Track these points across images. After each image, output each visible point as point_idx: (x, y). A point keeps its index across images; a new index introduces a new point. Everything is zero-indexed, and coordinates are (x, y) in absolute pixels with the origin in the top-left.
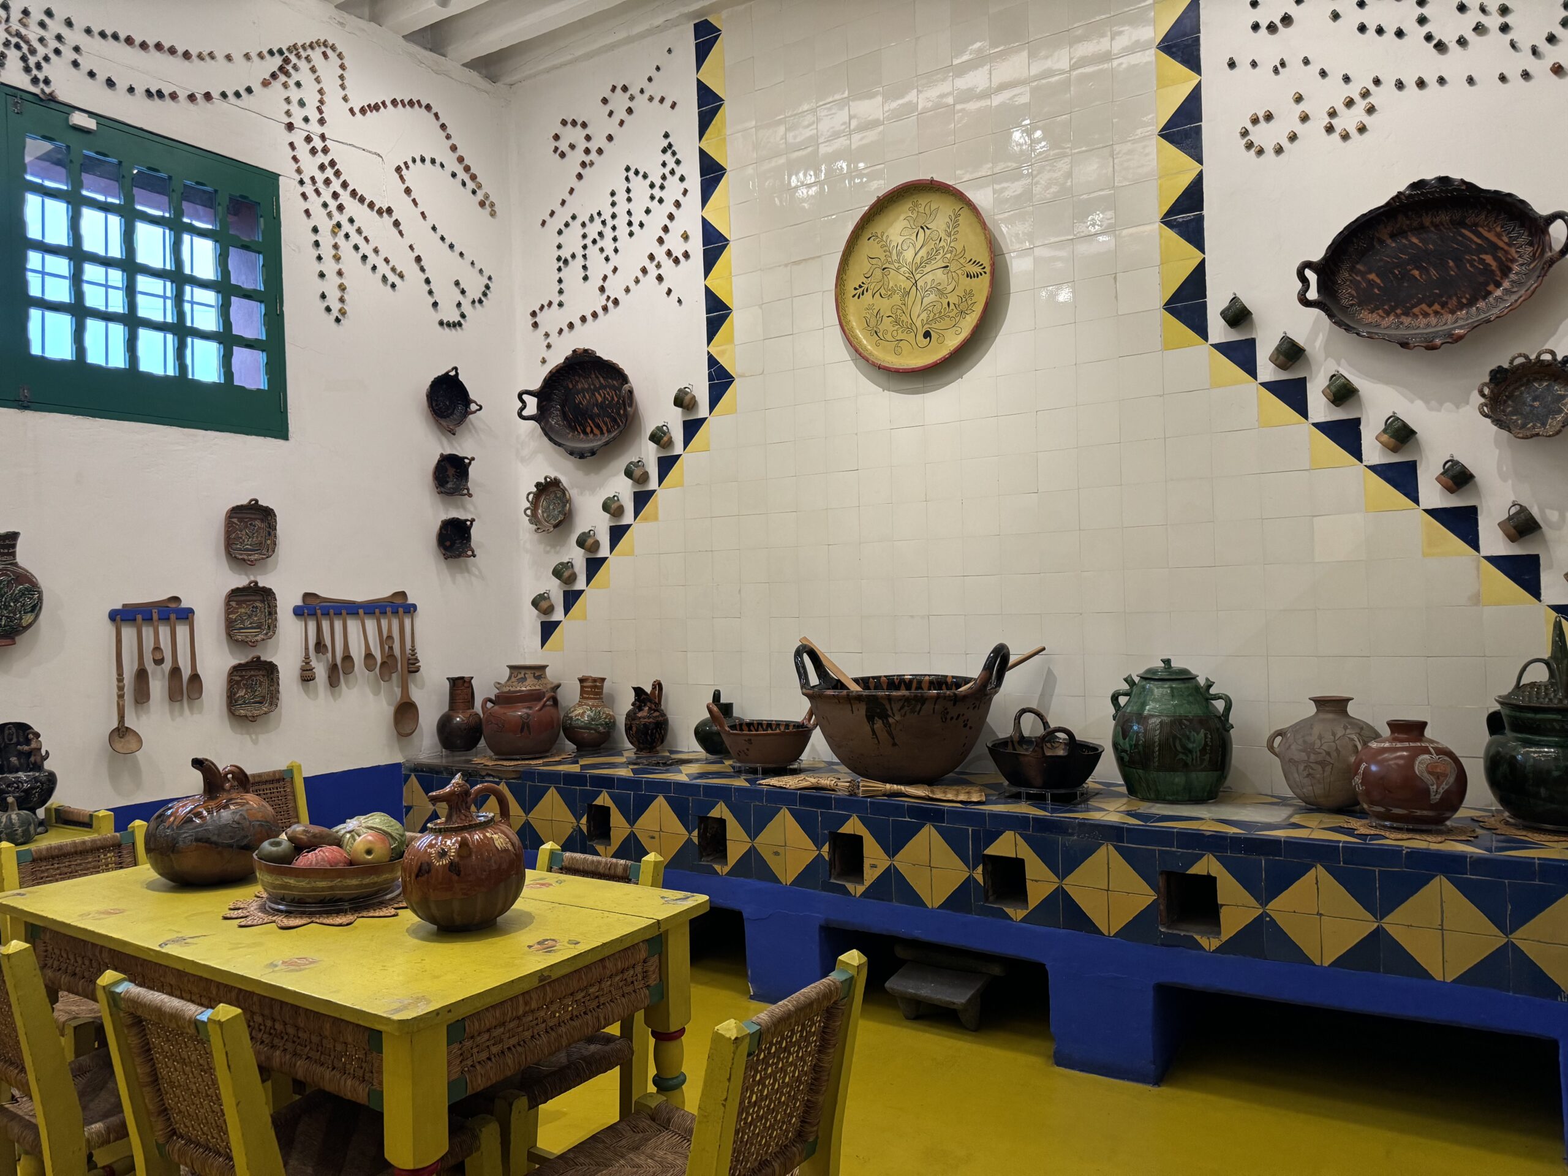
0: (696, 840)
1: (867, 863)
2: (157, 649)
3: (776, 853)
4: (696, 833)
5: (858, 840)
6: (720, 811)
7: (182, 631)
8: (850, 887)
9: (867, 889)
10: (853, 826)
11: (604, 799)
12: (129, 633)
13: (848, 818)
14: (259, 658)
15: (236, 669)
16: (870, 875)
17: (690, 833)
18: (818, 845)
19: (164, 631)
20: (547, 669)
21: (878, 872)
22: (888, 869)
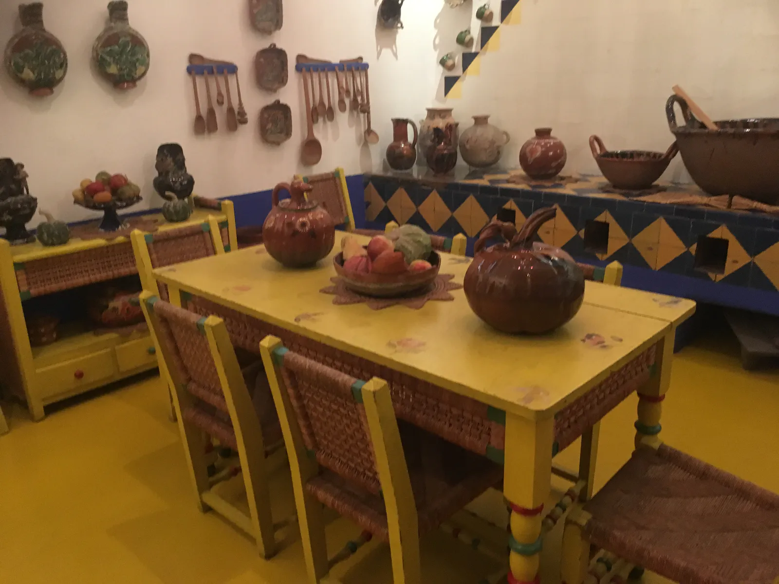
0: (583, 236)
1: (729, 260)
2: (220, 94)
3: (651, 249)
4: (583, 231)
5: (725, 243)
6: (605, 217)
7: (232, 80)
8: (712, 276)
9: (726, 278)
10: (721, 232)
11: (511, 205)
12: (200, 81)
13: (716, 227)
14: (279, 102)
15: (267, 109)
16: (730, 268)
17: (578, 230)
18: (688, 244)
19: (221, 80)
20: (453, 112)
21: (737, 266)
22: (747, 266)
